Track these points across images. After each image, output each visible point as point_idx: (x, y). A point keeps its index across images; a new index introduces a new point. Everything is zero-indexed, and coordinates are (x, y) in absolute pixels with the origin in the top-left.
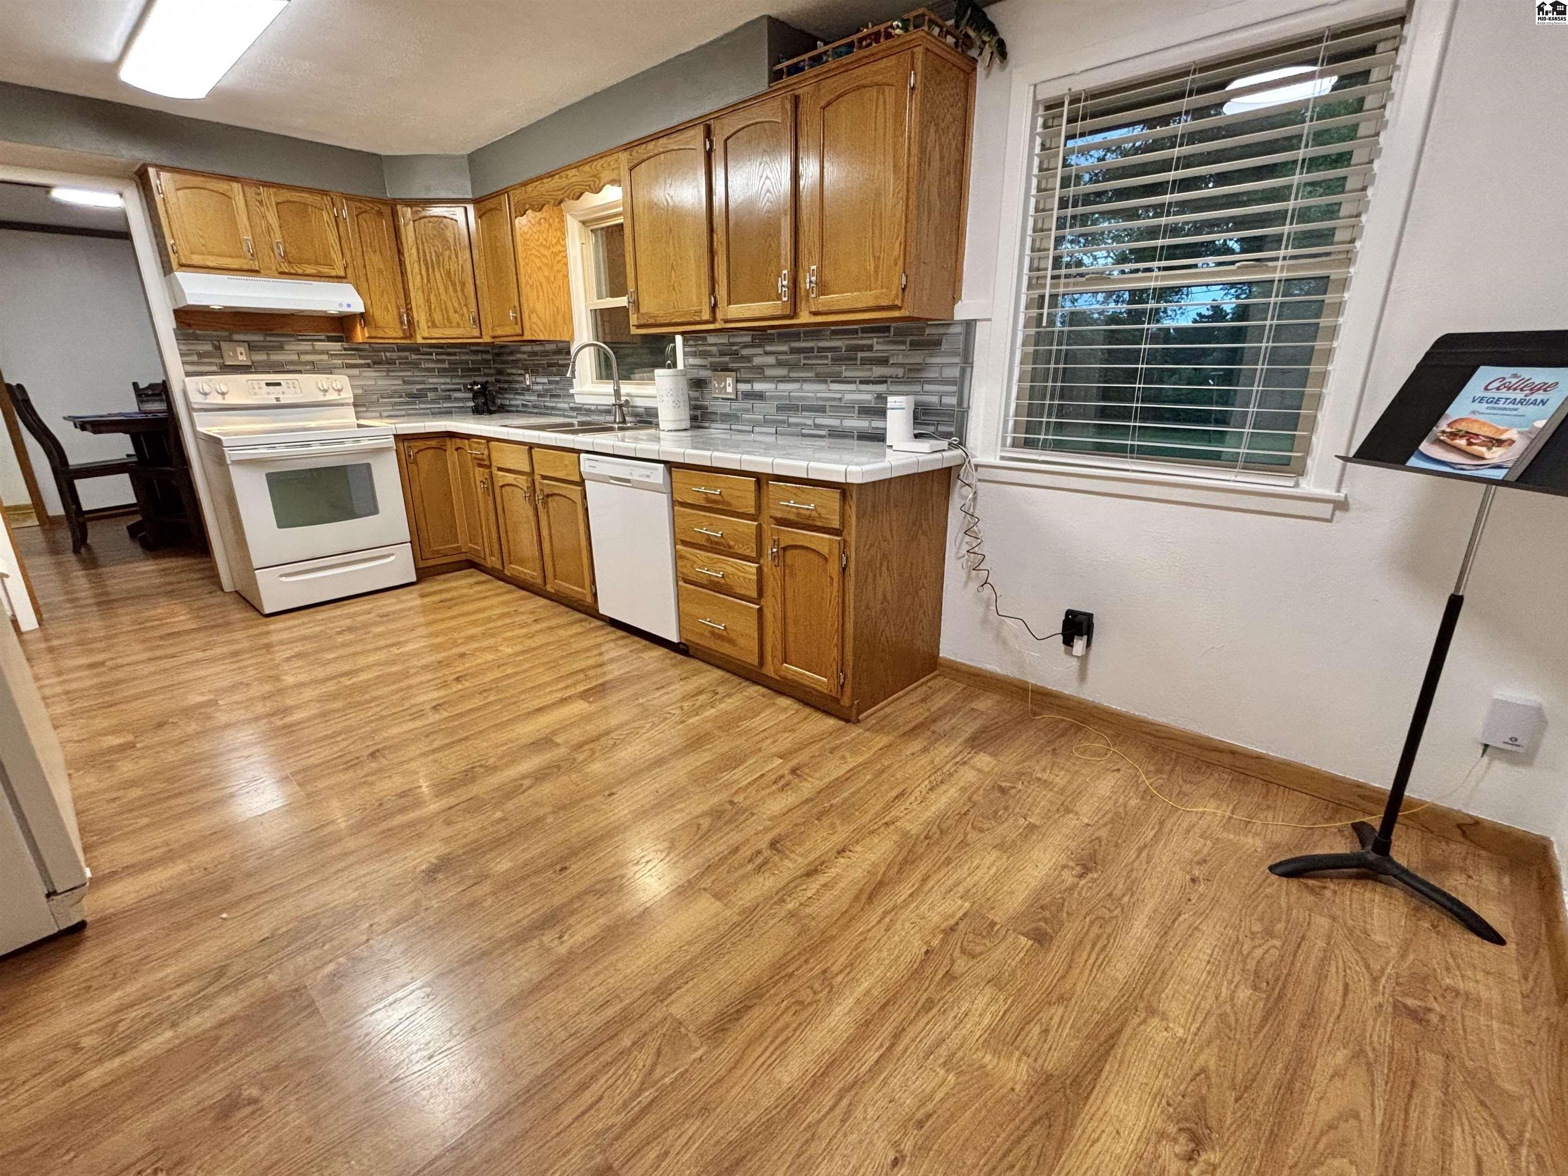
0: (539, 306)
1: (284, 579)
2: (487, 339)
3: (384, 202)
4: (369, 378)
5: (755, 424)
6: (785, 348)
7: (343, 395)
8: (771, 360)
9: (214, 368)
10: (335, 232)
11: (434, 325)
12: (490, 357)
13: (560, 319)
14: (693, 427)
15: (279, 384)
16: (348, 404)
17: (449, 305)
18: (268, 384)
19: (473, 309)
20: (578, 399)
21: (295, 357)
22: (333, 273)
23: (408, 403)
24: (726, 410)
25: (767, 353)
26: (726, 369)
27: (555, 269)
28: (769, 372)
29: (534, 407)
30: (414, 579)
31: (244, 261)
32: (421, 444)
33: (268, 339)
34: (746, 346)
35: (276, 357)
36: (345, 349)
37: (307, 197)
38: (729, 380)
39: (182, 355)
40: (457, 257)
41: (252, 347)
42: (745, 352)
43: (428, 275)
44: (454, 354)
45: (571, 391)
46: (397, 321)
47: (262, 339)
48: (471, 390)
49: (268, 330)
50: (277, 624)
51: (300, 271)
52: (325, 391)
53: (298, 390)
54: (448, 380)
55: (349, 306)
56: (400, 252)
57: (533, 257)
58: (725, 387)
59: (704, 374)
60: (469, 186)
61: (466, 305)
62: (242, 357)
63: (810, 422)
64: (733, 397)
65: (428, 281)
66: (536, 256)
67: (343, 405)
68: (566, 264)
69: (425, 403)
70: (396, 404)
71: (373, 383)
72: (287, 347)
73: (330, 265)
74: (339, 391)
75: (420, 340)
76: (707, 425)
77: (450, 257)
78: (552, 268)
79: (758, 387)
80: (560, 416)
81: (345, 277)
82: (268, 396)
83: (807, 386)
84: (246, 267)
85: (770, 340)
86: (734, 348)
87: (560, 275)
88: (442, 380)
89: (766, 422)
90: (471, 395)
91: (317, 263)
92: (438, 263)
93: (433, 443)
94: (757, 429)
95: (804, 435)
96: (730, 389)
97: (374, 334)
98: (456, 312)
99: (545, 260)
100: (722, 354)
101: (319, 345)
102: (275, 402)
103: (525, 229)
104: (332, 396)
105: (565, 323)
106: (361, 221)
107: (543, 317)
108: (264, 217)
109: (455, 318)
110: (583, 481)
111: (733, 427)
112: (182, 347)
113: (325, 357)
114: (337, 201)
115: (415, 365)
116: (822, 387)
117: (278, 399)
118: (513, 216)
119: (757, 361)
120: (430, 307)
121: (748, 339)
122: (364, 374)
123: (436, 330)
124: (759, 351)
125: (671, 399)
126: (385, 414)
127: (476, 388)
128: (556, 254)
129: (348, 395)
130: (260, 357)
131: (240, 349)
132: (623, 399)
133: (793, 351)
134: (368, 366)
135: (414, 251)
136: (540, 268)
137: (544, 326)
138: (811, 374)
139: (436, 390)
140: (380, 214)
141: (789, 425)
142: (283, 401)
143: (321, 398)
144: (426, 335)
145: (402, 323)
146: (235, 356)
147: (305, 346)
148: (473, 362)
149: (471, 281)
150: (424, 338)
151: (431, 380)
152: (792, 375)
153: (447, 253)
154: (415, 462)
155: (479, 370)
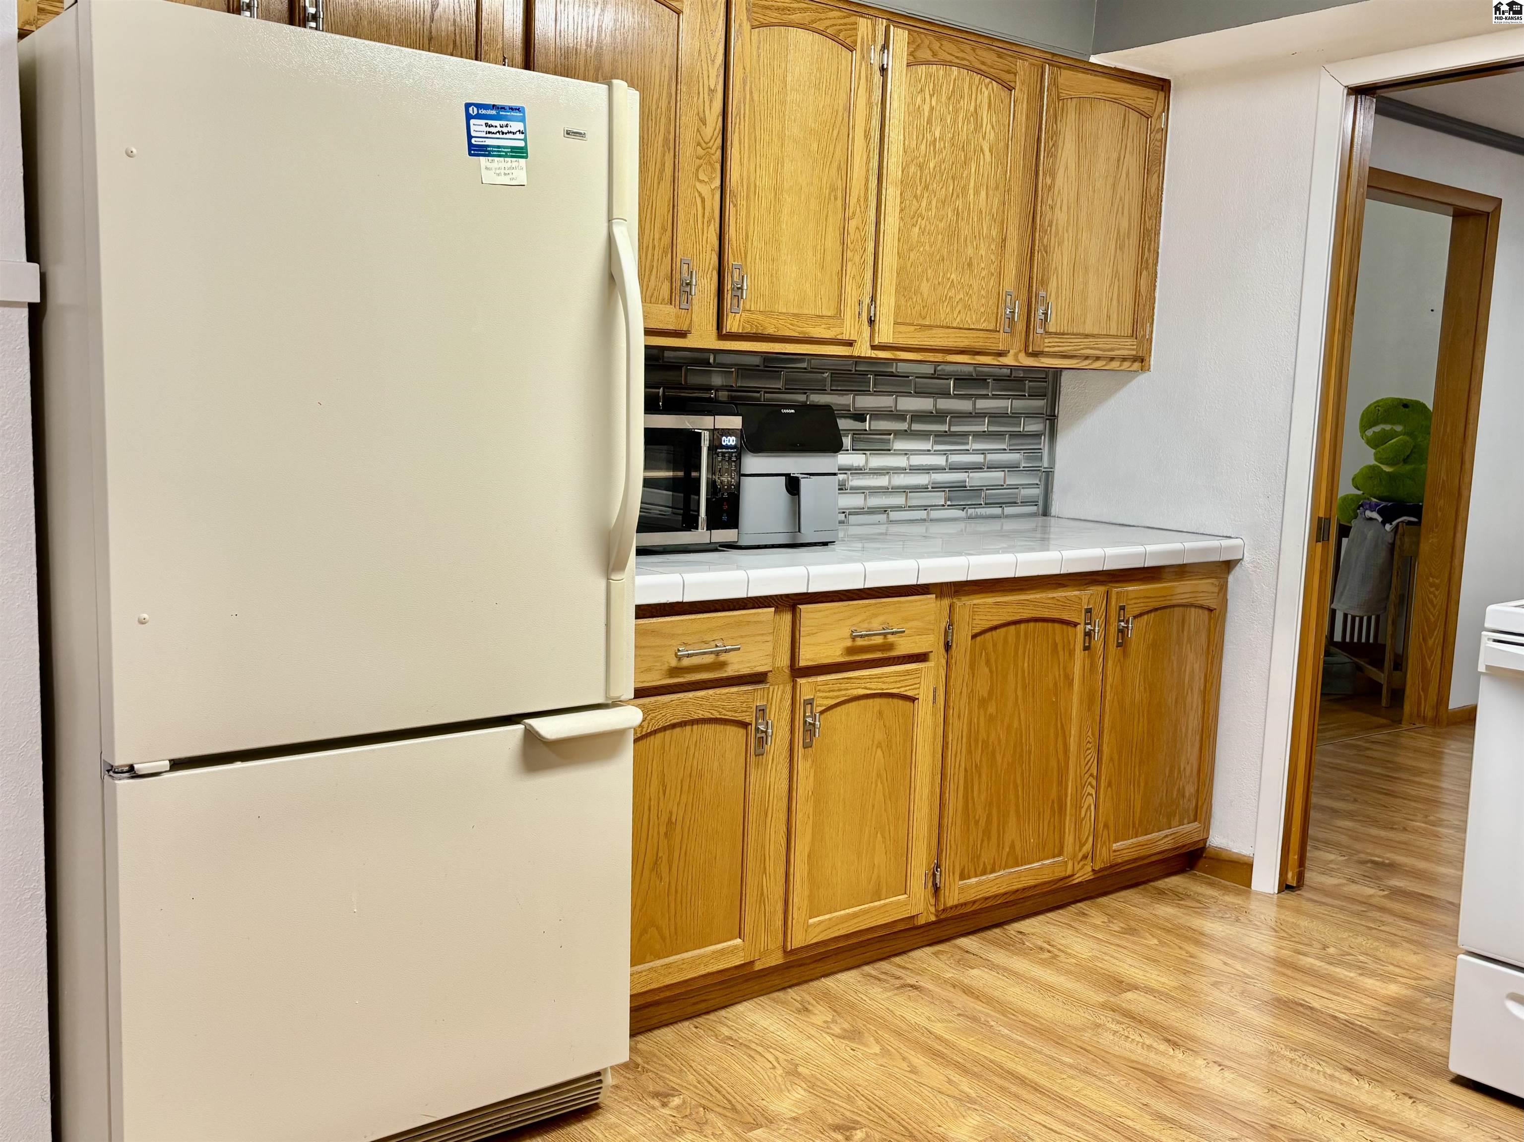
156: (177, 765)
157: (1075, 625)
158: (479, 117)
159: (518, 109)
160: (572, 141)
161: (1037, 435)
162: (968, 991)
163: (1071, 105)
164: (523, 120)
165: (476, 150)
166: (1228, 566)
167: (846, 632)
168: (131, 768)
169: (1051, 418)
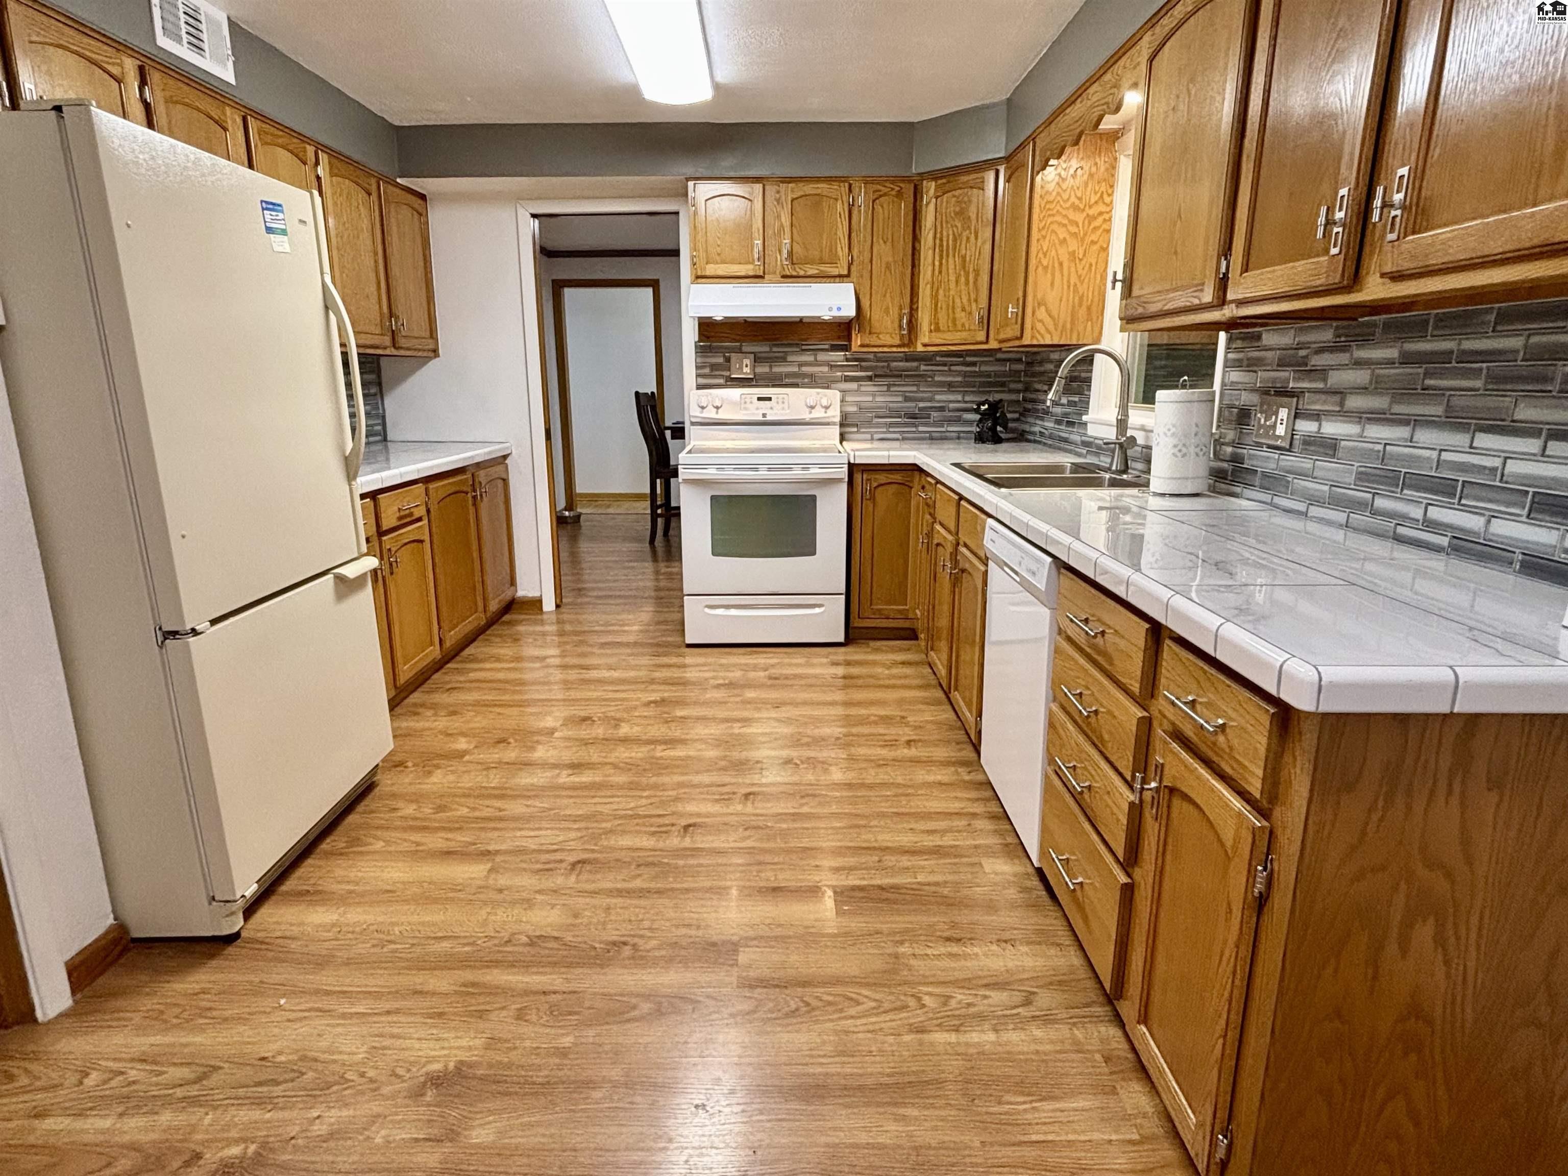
0: (1052, 297)
1: (707, 610)
2: (993, 345)
3: (906, 179)
4: (866, 393)
5: (1314, 500)
6: (1392, 353)
7: (830, 412)
8: (1361, 376)
9: (722, 381)
10: (846, 223)
11: (938, 330)
12: (1021, 367)
13: (1082, 312)
14: (1214, 490)
15: (770, 399)
16: (834, 424)
17: (958, 300)
18: (759, 399)
19: (984, 303)
20: (1092, 431)
21: (796, 369)
22: (835, 272)
23: (906, 425)
24: (1270, 467)
25: (1359, 364)
26: (1284, 393)
27: (1088, 240)
28: (1354, 402)
29: (1051, 437)
30: (841, 639)
31: (751, 267)
32: (882, 478)
33: (775, 349)
34: (1320, 351)
35: (778, 369)
36: (847, 360)
37: (823, 188)
38: (1283, 413)
39: (697, 368)
40: (976, 238)
41: (758, 359)
42: (1318, 361)
43: (941, 264)
44: (974, 364)
45: (1085, 418)
46: (896, 325)
47: (767, 349)
48: (977, 411)
49: (776, 339)
50: (692, 658)
51: (802, 273)
52: (812, 407)
53: (786, 405)
54: (959, 398)
55: (839, 309)
56: (915, 238)
57: (1055, 227)
58: (1274, 427)
59: (1246, 398)
60: (1004, 139)
61: (976, 301)
62: (746, 370)
63: (1417, 512)
64: (1286, 444)
65: (940, 272)
66: (1059, 224)
67: (828, 424)
68: (1108, 231)
69: (926, 425)
70: (891, 425)
71: (870, 399)
72: (790, 358)
73: (833, 262)
74: (827, 408)
75: (920, 348)
76: (1238, 490)
77: (968, 238)
78: (1083, 240)
79: (1331, 428)
80: (1070, 452)
81: (848, 276)
82: (755, 412)
83: (1425, 436)
84: (751, 273)
85: (1366, 338)
86: (1302, 353)
87: (1095, 248)
88: (952, 397)
89: (1336, 502)
90: (978, 417)
91: (822, 262)
92: (954, 249)
93: (897, 477)
94: (1314, 511)
95: (1399, 539)
96: (1281, 430)
97: (867, 342)
98: (963, 309)
99: (1073, 229)
100: (1282, 364)
101: (822, 357)
102: (760, 418)
103: (1051, 187)
104: (818, 414)
105: (1089, 317)
106: (878, 208)
107: (1055, 313)
108: (779, 217)
109: (961, 315)
110: (987, 559)
111: (1277, 500)
112: (699, 360)
113: (826, 369)
114: (855, 186)
115: (921, 378)
116: (1460, 439)
117: (764, 415)
118: (1036, 169)
119: (1336, 378)
120: (936, 306)
121: (1327, 335)
122: (863, 389)
123: (939, 335)
124: (1344, 358)
125: (1172, 441)
126: (876, 436)
127: (983, 408)
128: (1091, 218)
129: (835, 414)
130: (763, 369)
131: (747, 361)
132: (1129, 433)
133: (1407, 359)
134: (870, 378)
135: (931, 235)
136: (1064, 241)
137: (1056, 325)
138: (1436, 410)
139: (941, 409)
140: (899, 194)
141: (1375, 513)
142: (769, 418)
143: (806, 416)
144: (926, 340)
145: (901, 327)
146: (741, 368)
147: (808, 358)
148: (997, 374)
149: (987, 267)
150: (925, 345)
151: (938, 397)
152: (1397, 409)
153: (965, 234)
154: (873, 498)
155: (1003, 384)
156: (214, 622)
157: (467, 493)
158: (267, 209)
159: (280, 205)
160: (301, 226)
161: (375, 395)
162: (471, 682)
163: (393, 206)
164: (282, 212)
165: (269, 230)
166: (505, 457)
167: (396, 508)
168: (193, 630)
169: (380, 384)
